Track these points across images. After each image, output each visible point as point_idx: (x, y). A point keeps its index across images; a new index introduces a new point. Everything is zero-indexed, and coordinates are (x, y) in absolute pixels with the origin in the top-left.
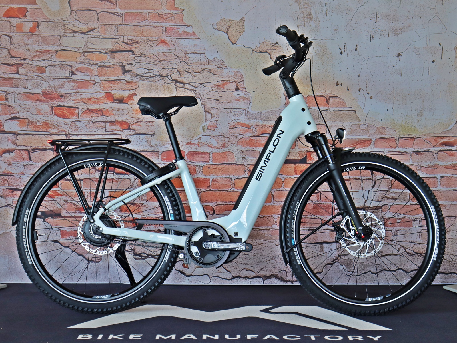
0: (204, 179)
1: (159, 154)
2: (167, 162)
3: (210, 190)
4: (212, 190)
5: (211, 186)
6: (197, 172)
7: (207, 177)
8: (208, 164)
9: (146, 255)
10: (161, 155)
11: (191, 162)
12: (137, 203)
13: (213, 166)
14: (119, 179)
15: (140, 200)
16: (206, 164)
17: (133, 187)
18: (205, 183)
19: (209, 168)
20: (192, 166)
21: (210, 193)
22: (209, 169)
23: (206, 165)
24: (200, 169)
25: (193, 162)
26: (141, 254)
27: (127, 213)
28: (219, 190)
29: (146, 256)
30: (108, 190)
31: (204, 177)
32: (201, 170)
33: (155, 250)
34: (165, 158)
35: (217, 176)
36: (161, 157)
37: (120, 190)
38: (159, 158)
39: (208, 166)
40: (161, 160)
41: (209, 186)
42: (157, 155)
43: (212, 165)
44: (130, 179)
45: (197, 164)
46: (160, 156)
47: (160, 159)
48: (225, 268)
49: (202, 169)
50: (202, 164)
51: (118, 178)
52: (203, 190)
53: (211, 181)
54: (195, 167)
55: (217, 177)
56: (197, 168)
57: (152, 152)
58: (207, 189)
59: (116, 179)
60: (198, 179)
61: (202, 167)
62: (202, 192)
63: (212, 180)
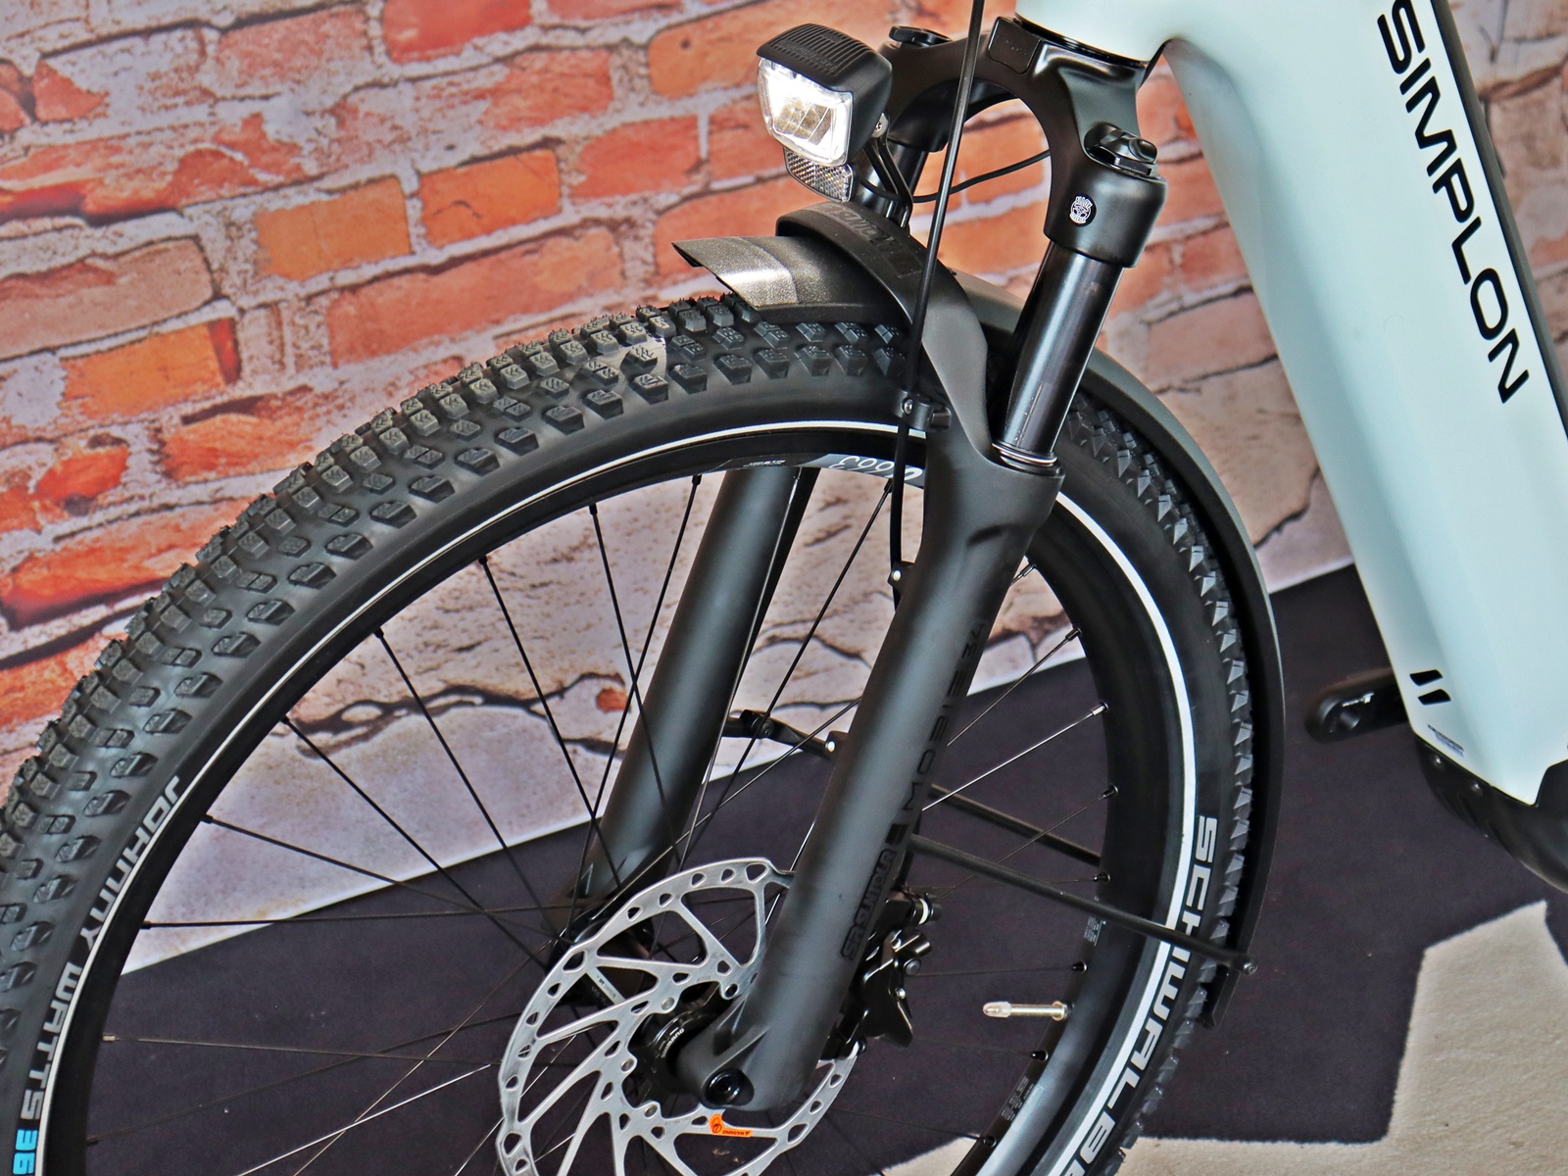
0: (661, 123)
1: (367, 19)
2: (428, 59)
3: (706, 192)
4: (716, 186)
5: (707, 161)
6: (618, 92)
7: (680, 109)
8: (675, 18)
9: (375, 712)
10: (382, 19)
11: (577, 29)
12: (274, 389)
13: (710, 24)
14: (117, 256)
15: (291, 369)
16: (663, 22)
17: (227, 290)
18: (673, 148)
19: (686, 44)
20: (585, 54)
21: (708, 207)
22: (689, 53)
23: (669, 27)
24: (632, 66)
25: (583, 24)
26: (347, 716)
27: (212, 475)
28: (760, 180)
29: (379, 718)
30: (52, 350)
31: (663, 111)
32: (643, 71)
33: (429, 664)
34: (409, 34)
35: (738, 85)
36: (385, 38)
37: (142, 334)
38: (370, 48)
39: (679, 35)
40: (389, 53)
41: (697, 165)
42: (359, 25)
43: (700, 19)
44: (195, 238)
45: (613, 35)
46: (375, 30)
47: (380, 49)
48: (830, 641)
49: (647, 65)
50: (641, 30)
51: (111, 250)
52: (666, 199)
53: (703, 127)
54: (604, 54)
55: (736, 94)
56: (616, 60)
57: (323, 14)
58: (688, 190)
59: (100, 263)
60: (629, 132)
61: (645, 47)
62: (660, 213)
63: (712, 121)
